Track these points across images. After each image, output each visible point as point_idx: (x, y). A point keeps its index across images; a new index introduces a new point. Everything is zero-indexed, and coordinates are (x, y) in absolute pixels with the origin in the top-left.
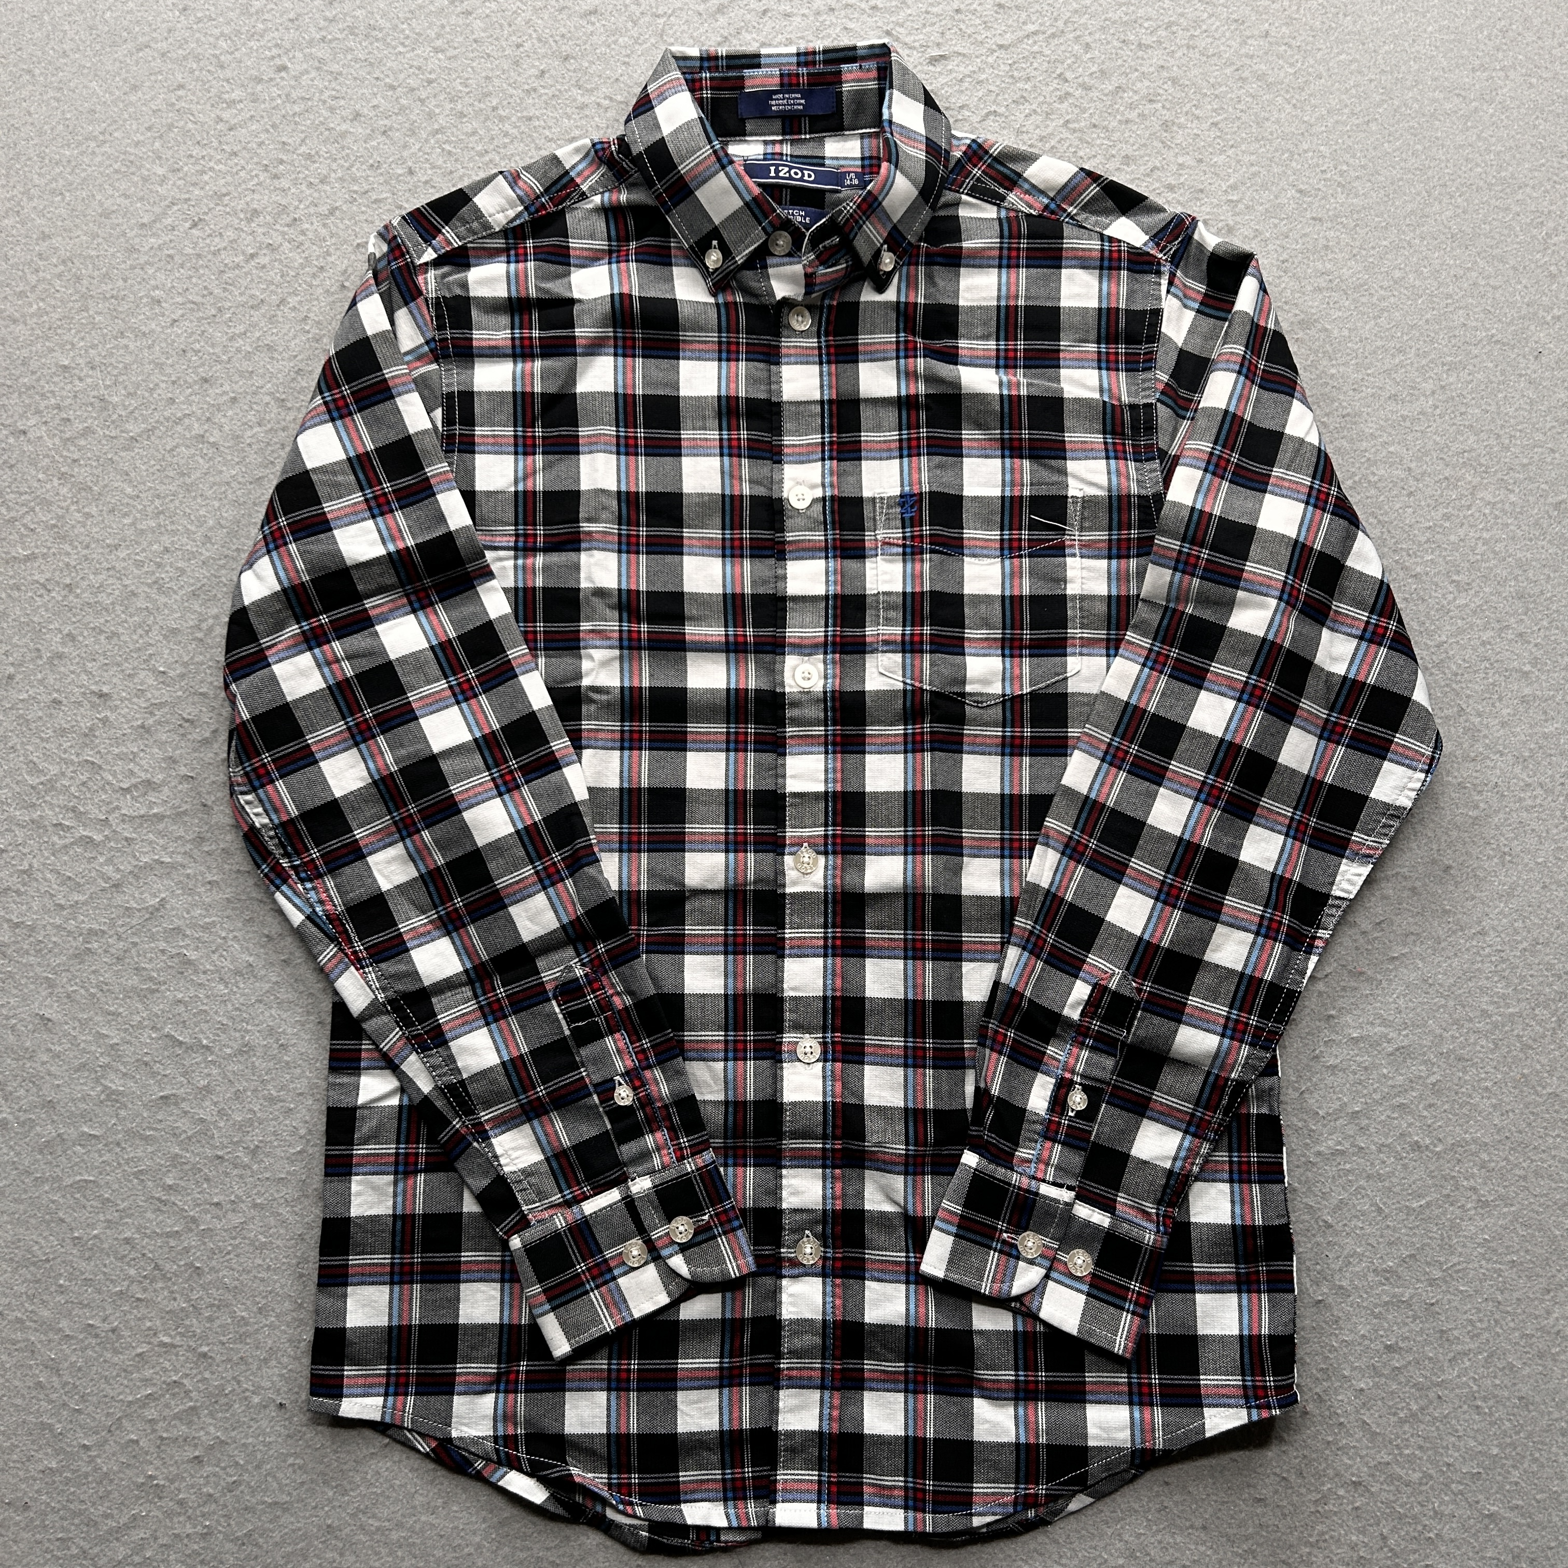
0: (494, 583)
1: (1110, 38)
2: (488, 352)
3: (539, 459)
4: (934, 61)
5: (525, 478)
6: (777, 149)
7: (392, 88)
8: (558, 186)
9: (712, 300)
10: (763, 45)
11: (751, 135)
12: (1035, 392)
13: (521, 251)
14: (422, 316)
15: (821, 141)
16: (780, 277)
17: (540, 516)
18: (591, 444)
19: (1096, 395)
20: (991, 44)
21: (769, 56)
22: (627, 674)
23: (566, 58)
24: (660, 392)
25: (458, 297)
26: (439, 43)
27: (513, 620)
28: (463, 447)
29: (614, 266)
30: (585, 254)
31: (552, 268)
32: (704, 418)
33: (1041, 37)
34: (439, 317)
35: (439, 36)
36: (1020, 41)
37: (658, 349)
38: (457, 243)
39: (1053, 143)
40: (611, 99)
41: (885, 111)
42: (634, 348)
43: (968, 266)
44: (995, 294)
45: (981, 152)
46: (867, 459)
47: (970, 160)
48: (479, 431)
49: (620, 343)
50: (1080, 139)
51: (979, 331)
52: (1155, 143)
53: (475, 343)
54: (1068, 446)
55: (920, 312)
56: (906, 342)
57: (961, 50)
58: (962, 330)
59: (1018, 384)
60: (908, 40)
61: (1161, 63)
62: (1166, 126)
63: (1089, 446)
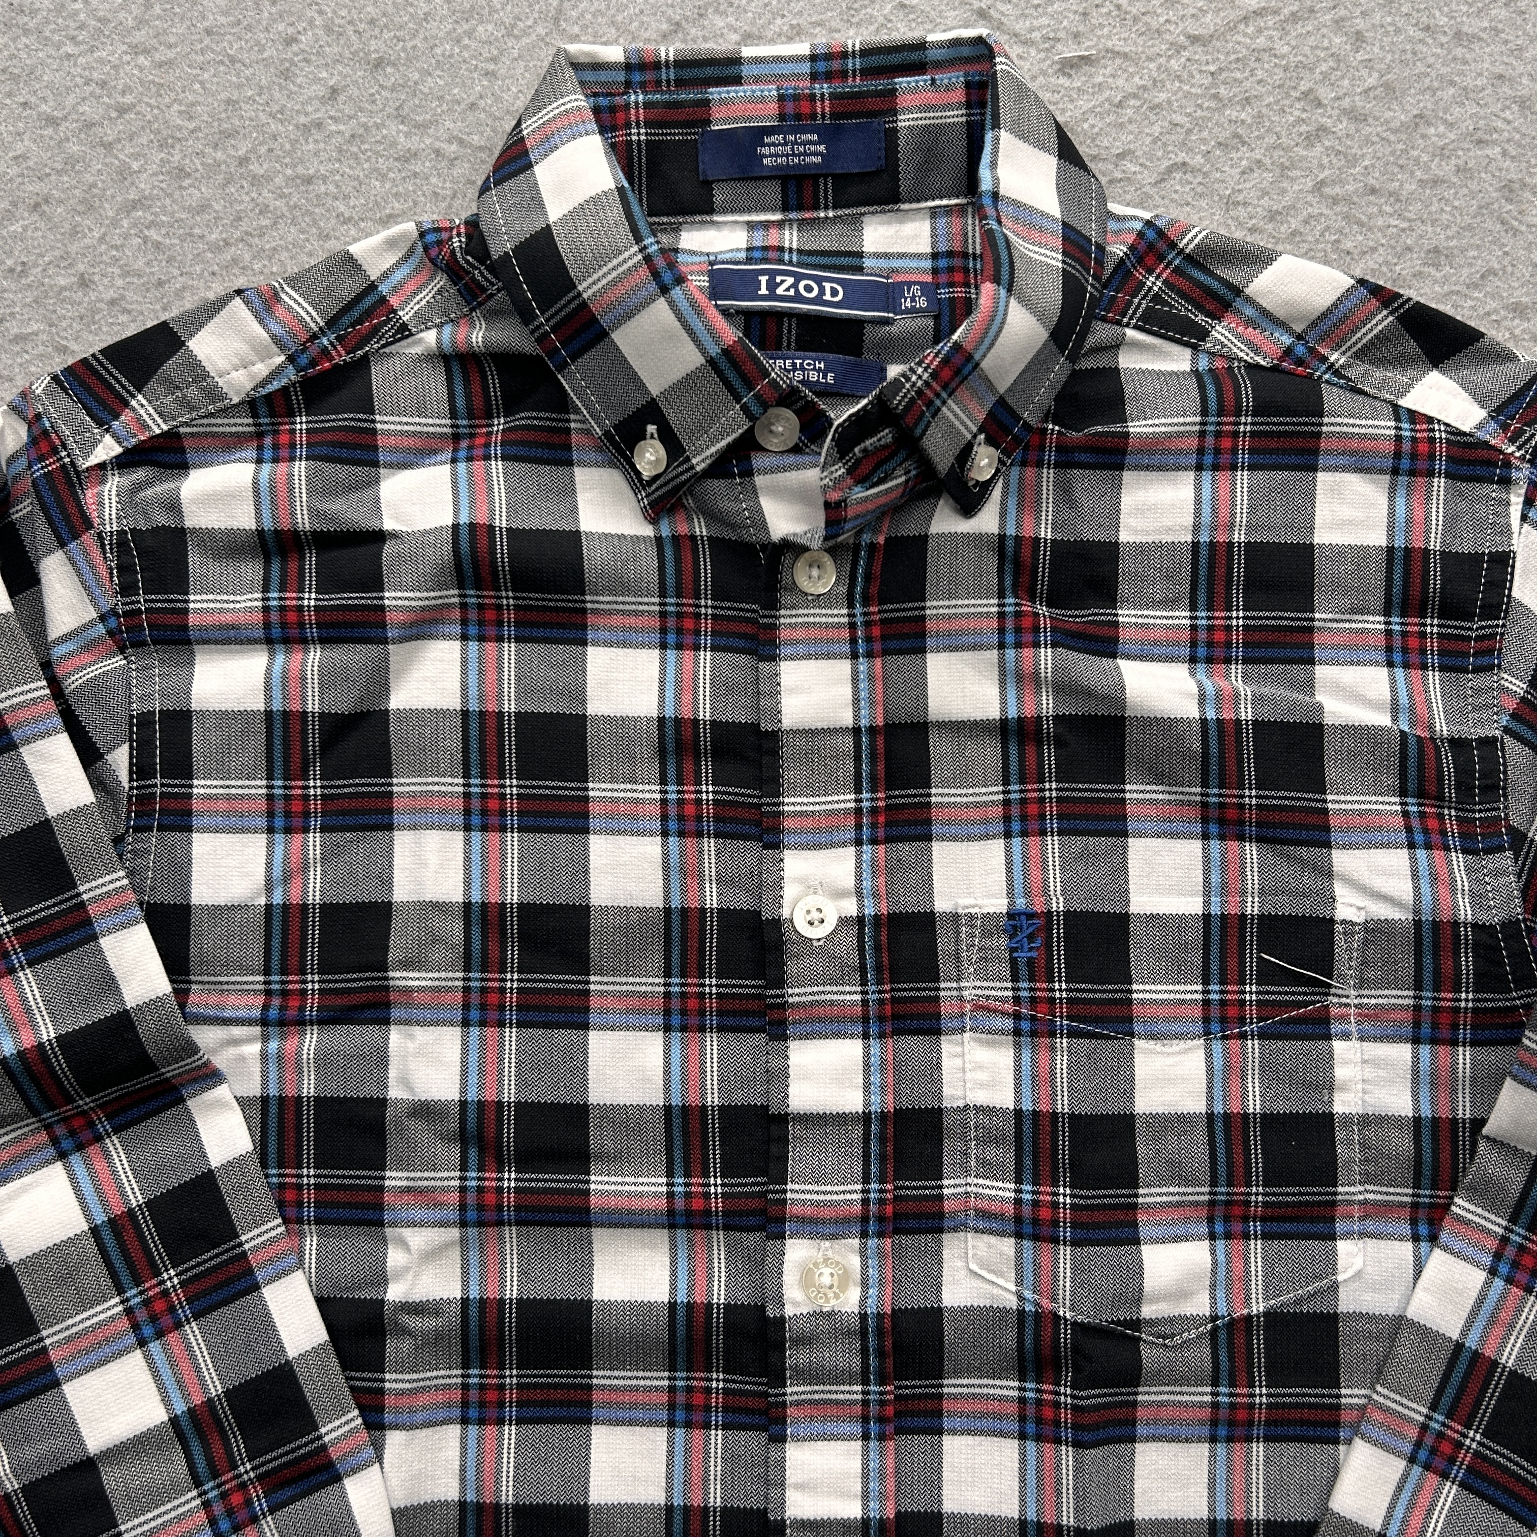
0: (222, 1092)
1: (1400, 22)
2: (217, 634)
3: (314, 841)
4: (1068, 66)
5: (287, 879)
6: (773, 238)
7: (52, 121)
8: (356, 314)
9: (648, 531)
10: (748, 38)
11: (724, 211)
12: (1269, 714)
13: (284, 439)
14: (93, 567)
15: (856, 222)
16: (778, 492)
17: (313, 955)
18: (415, 810)
19: (1384, 720)
20: (1176, 33)
21: (758, 61)
22: (474, 1273)
23: (379, 64)
24: (549, 708)
25: (158, 531)
26: (139, 37)
27: (254, 1167)
28: (167, 821)
29: (462, 467)
30: (407, 442)
31: (342, 471)
32: (632, 758)
33: (1271, 21)
34: (124, 569)
35: (141, 23)
36: (1232, 28)
37: (545, 625)
38: (159, 427)
39: (1294, 224)
40: (461, 142)
41: (984, 173)
42: (500, 624)
43: (1137, 468)
44: (1189, 520)
45: (1161, 245)
46: (943, 838)
47: (1140, 260)
48: (201, 787)
49: (473, 615)
50: (1347, 217)
51: (1158, 590)
52: (1489, 224)
53: (193, 620)
54: (1333, 821)
55: (1045, 556)
56: (1018, 615)
57: (1119, 46)
58: (1124, 588)
59: (1236, 697)
60: (1020, 26)
61: (1500, 69)
62: (1509, 190)
63: (1371, 820)
